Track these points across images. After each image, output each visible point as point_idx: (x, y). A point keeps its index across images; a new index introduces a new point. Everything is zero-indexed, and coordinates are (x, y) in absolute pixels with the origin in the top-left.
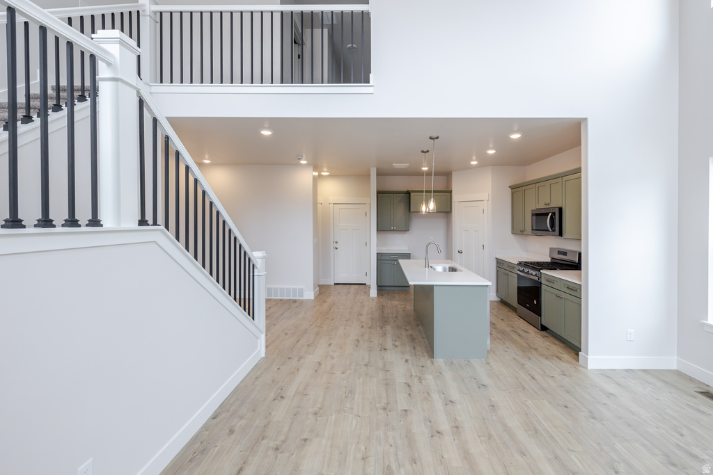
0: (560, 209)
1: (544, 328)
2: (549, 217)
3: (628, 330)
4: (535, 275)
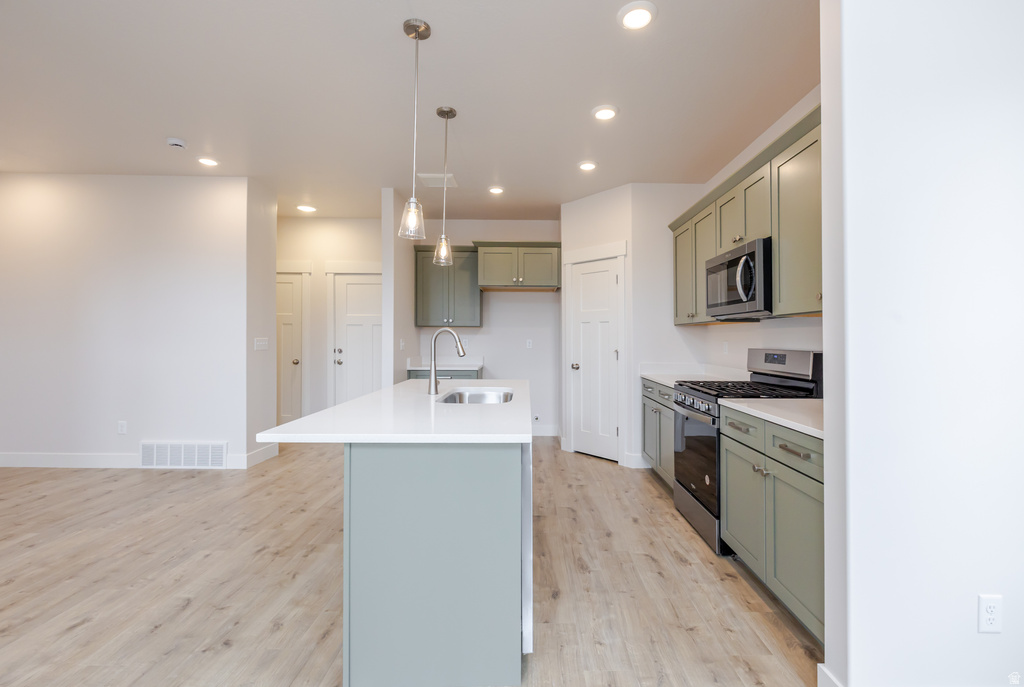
0: (768, 243)
1: (725, 550)
2: (740, 268)
3: (981, 596)
4: (707, 412)
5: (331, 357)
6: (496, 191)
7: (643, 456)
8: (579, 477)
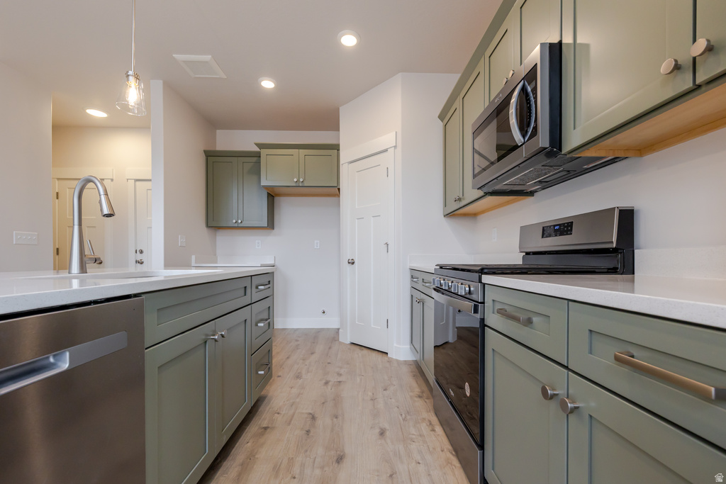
0: (556, 49)
4: (467, 297)
5: (133, 257)
6: (268, 84)
7: (410, 348)
8: (342, 371)
